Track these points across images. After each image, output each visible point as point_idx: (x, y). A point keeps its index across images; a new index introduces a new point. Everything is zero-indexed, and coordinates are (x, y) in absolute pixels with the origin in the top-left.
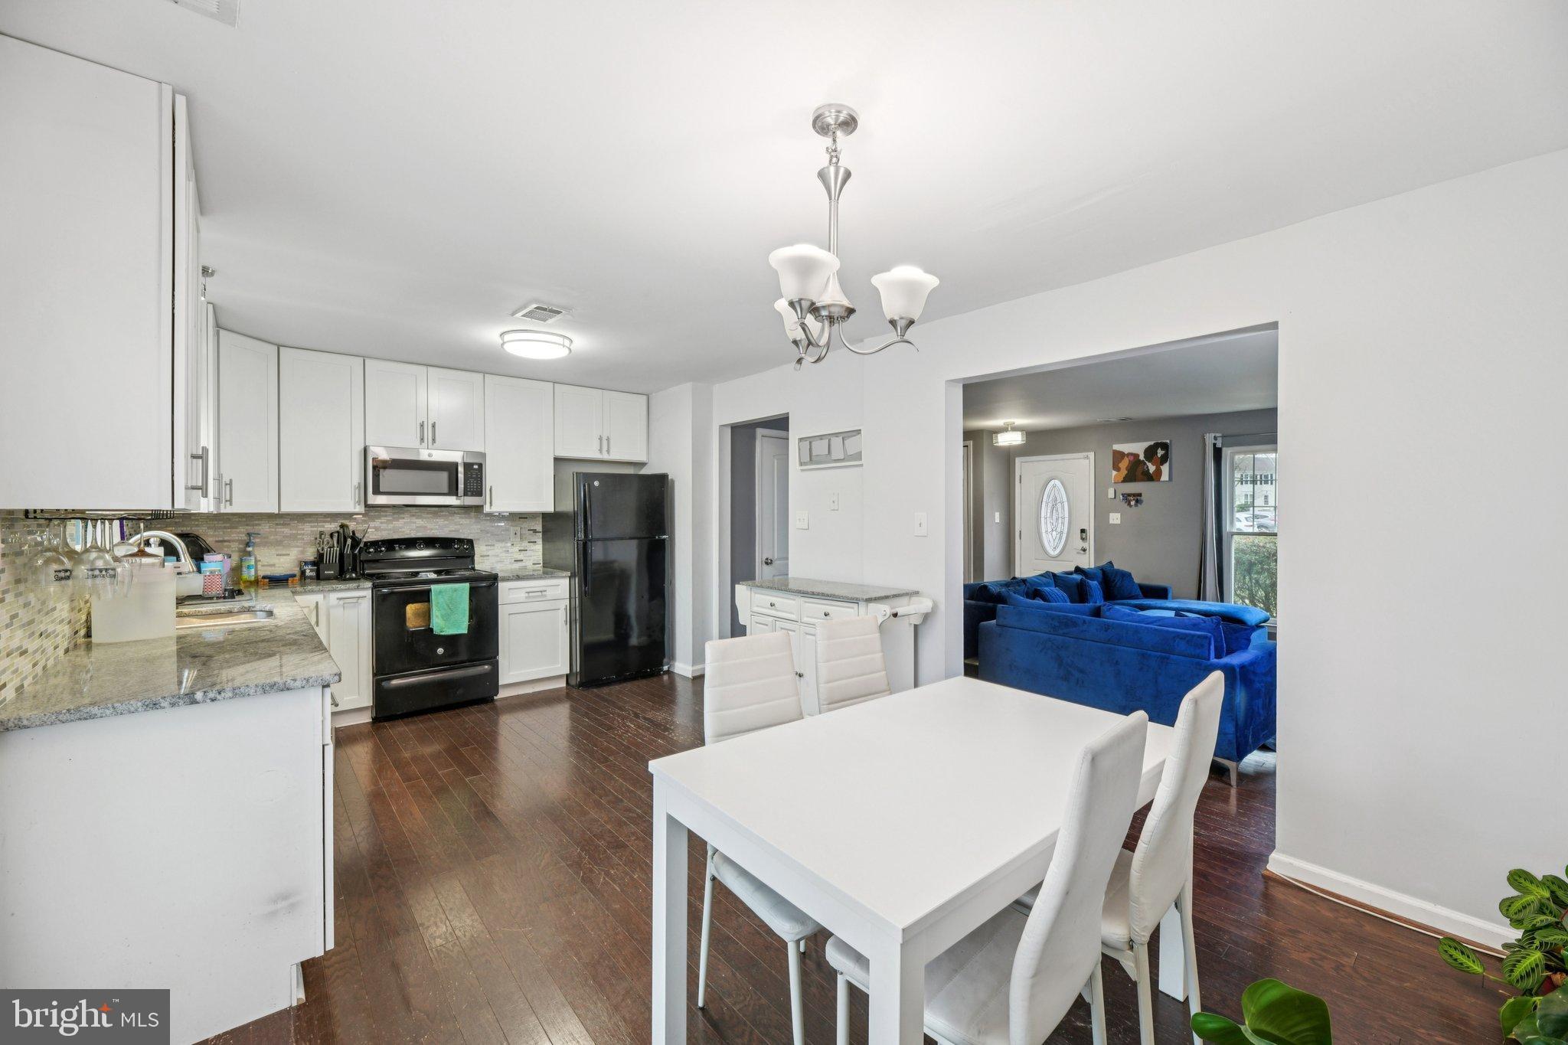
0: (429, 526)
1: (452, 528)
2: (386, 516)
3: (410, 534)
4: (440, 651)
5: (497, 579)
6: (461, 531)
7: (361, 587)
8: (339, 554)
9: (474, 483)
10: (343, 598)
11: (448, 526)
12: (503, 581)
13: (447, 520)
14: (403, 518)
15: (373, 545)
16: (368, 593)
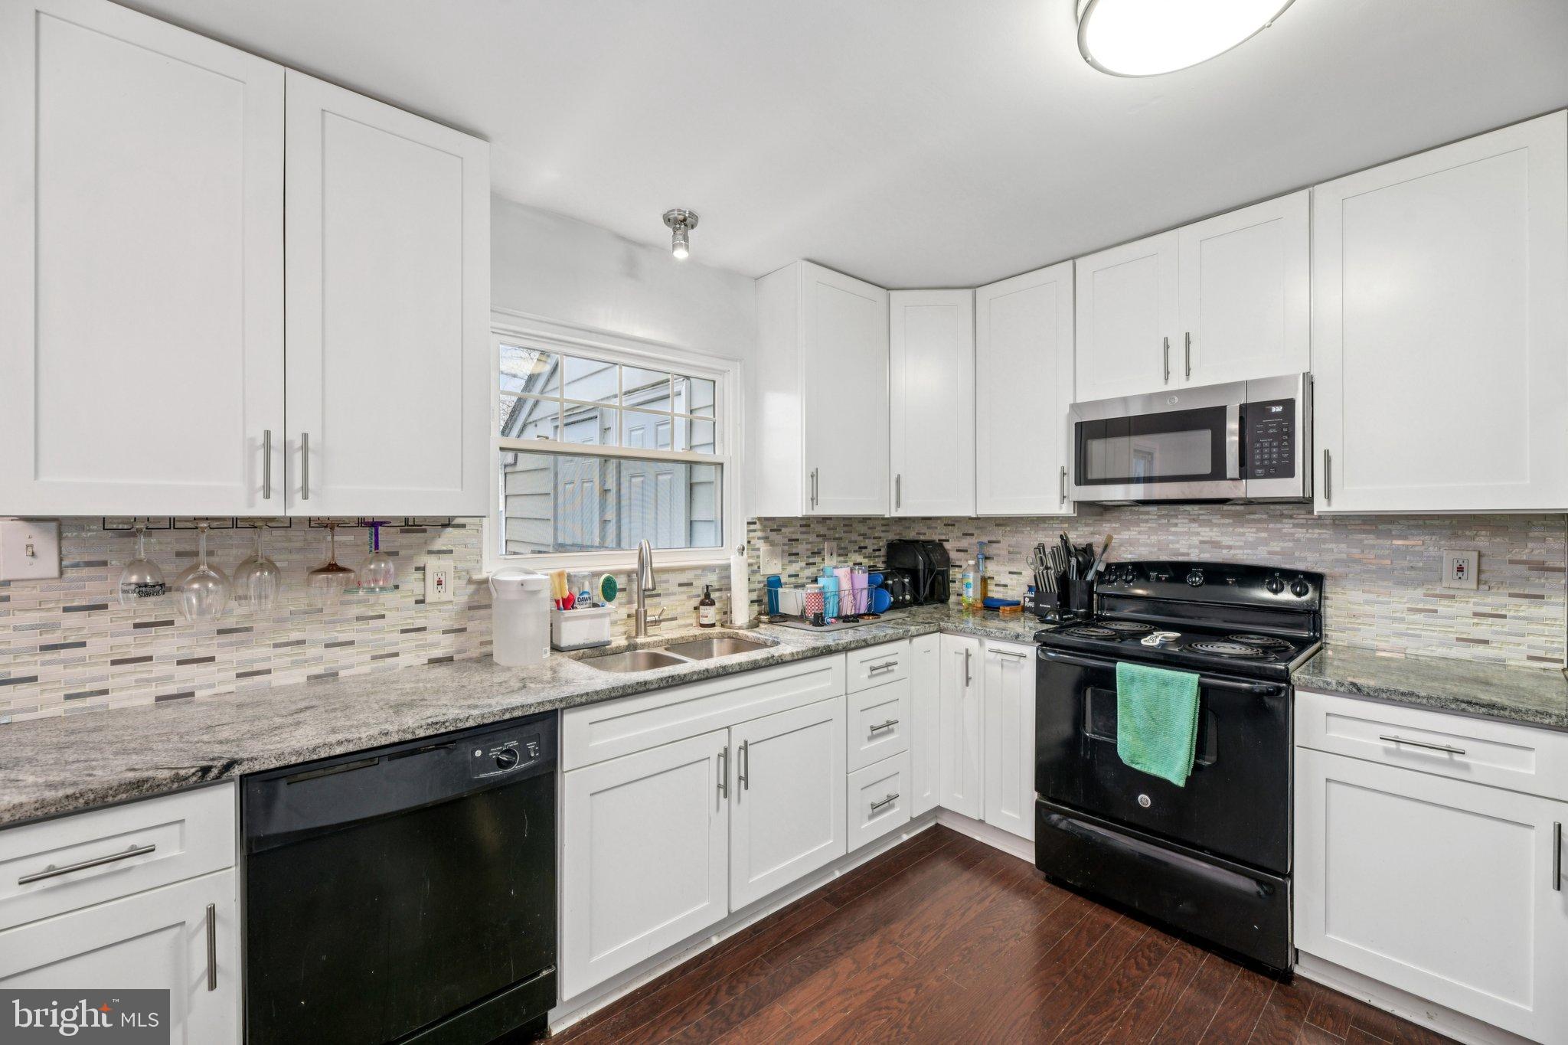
0: (1226, 540)
1: (1276, 546)
2: (1147, 521)
3: (1188, 554)
4: (1144, 800)
5: (1288, 682)
6: (1297, 554)
7: (1021, 638)
8: (1056, 578)
9: (1271, 447)
10: (998, 652)
11: (1265, 542)
12: (1307, 688)
13: (1266, 530)
14: (1176, 525)
15: (1118, 570)
16: (1031, 651)
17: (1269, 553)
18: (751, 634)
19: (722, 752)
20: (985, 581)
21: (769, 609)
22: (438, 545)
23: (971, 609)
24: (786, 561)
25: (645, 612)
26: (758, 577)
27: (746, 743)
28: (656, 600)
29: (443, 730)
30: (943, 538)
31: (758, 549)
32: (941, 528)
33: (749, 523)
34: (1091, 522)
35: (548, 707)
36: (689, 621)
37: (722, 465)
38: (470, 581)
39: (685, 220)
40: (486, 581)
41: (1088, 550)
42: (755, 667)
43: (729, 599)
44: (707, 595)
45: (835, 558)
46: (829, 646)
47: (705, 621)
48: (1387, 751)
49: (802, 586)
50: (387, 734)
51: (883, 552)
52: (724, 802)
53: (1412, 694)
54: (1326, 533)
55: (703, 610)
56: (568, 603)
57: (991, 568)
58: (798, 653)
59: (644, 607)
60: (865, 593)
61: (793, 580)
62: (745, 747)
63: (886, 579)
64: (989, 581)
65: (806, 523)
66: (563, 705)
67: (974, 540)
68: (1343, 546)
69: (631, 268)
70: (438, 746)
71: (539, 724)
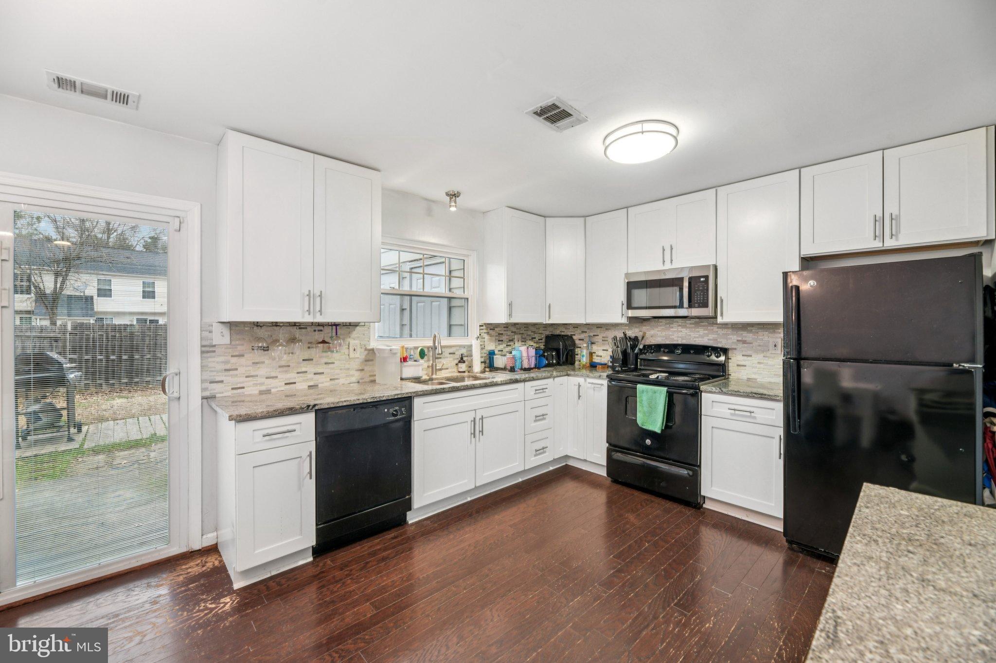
3: (678, 341)
4: (648, 442)
5: (699, 389)
6: (719, 340)
7: (601, 377)
8: (621, 352)
9: (700, 295)
10: (592, 383)
11: (707, 335)
12: (706, 392)
13: (707, 330)
14: (672, 327)
15: (648, 348)
16: (605, 382)
17: (708, 340)
18: (482, 375)
19: (473, 419)
20: (591, 354)
21: (490, 365)
22: (354, 334)
23: (584, 367)
24: (498, 343)
25: (436, 364)
26: (484, 351)
27: (482, 416)
28: (440, 360)
29: (376, 400)
30: (573, 333)
31: (484, 338)
32: (571, 329)
33: (480, 326)
34: (637, 326)
35: (410, 395)
36: (453, 370)
37: (468, 299)
38: (366, 349)
39: (455, 194)
40: (373, 350)
41: (636, 340)
42: (486, 386)
43: (472, 360)
44: (462, 358)
45: (520, 343)
46: (517, 379)
47: (461, 370)
48: (731, 414)
49: (505, 355)
50: (359, 399)
51: (544, 340)
52: (473, 440)
53: (738, 391)
54: (729, 331)
55: (460, 365)
56: (405, 359)
57: (595, 348)
58: (504, 381)
59: (435, 362)
60: (534, 358)
61: (500, 353)
62: (482, 418)
63: (544, 352)
64: (593, 354)
65: (506, 326)
66: (415, 395)
67: (587, 335)
68: (735, 336)
69: (429, 212)
70: (373, 406)
71: (406, 401)
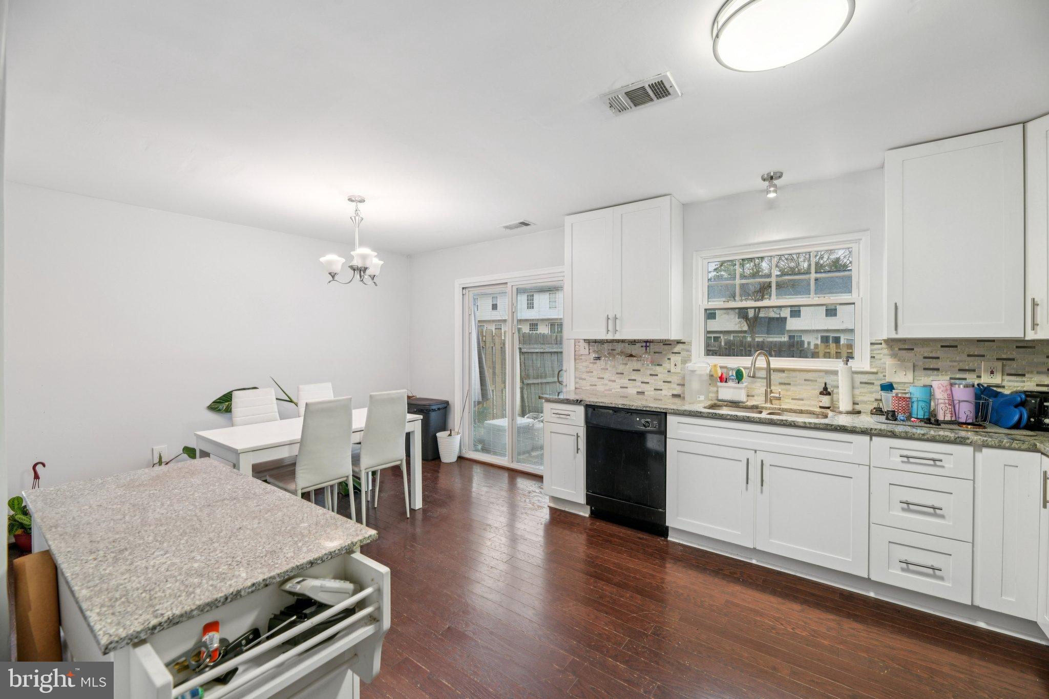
19: (746, 460)
22: (676, 350)
24: (920, 374)
25: (770, 390)
27: (763, 462)
29: (625, 407)
31: (884, 363)
33: (872, 344)
37: (853, 304)
44: (825, 389)
52: (750, 487)
56: (722, 379)
59: (770, 388)
60: (966, 405)
70: (628, 413)
71: (661, 416)
